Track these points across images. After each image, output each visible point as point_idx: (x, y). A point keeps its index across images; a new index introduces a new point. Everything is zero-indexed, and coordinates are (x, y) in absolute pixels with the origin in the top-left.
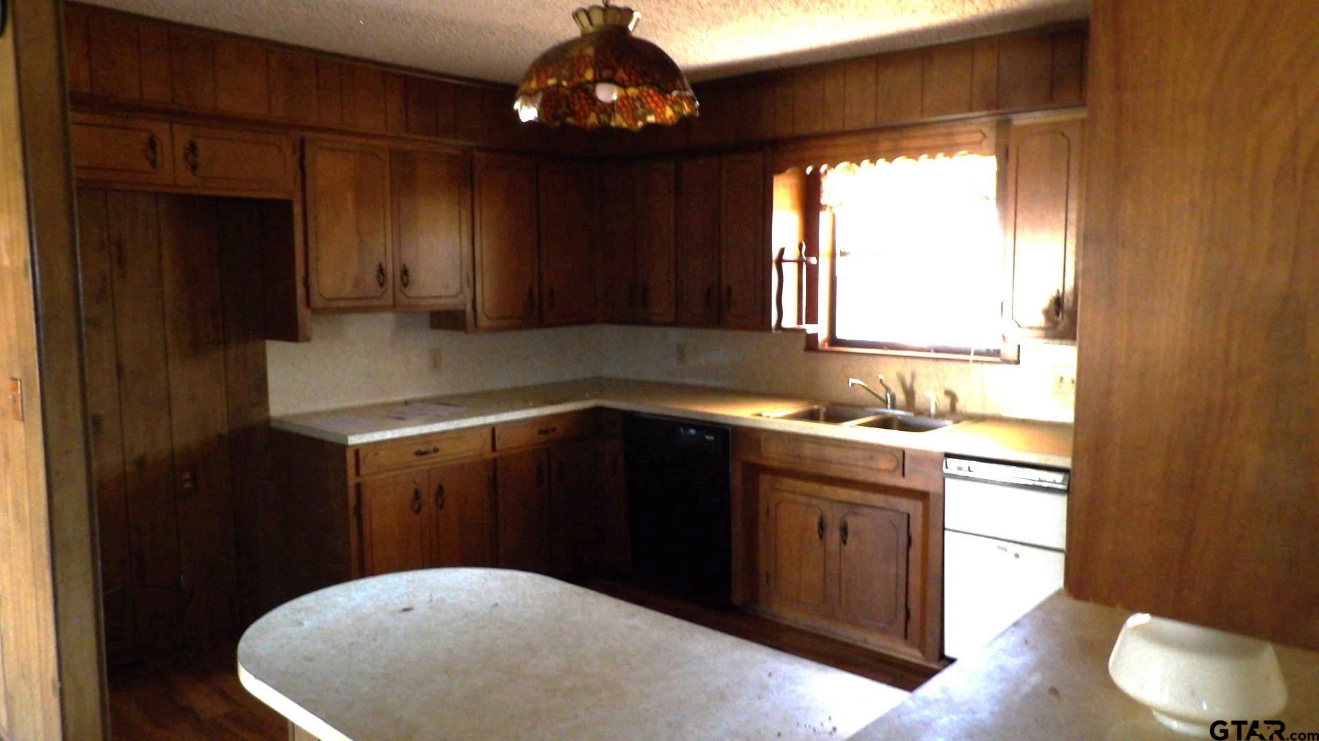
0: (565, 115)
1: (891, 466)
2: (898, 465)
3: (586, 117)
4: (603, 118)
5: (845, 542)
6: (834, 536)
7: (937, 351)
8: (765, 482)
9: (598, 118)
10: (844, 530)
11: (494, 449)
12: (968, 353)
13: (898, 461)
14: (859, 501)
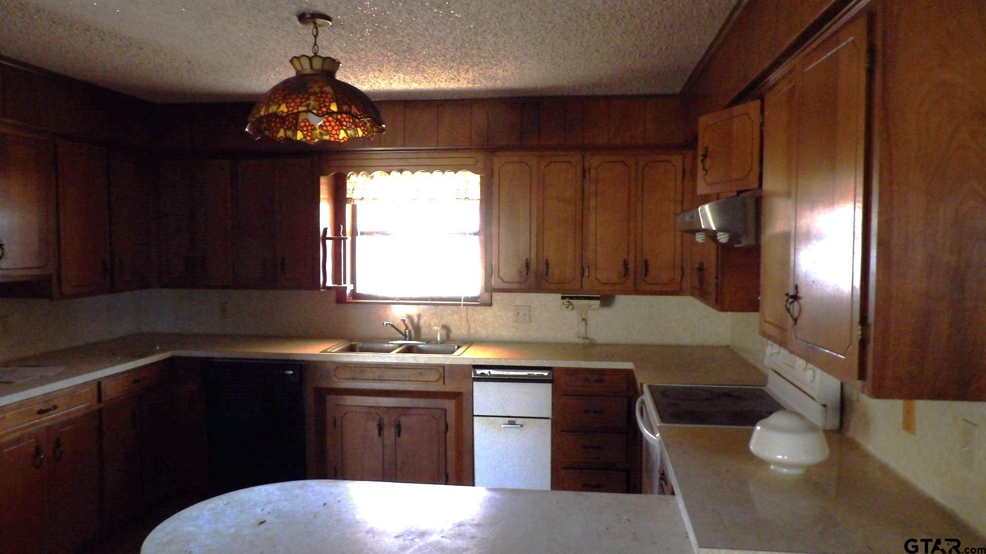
0: (265, 129)
1: (437, 377)
2: (440, 376)
3: (278, 132)
4: (289, 133)
5: (399, 436)
6: (389, 432)
7: (433, 299)
8: (331, 399)
9: (285, 134)
10: (398, 428)
11: (99, 399)
12: (460, 300)
13: (440, 373)
14: (409, 405)
